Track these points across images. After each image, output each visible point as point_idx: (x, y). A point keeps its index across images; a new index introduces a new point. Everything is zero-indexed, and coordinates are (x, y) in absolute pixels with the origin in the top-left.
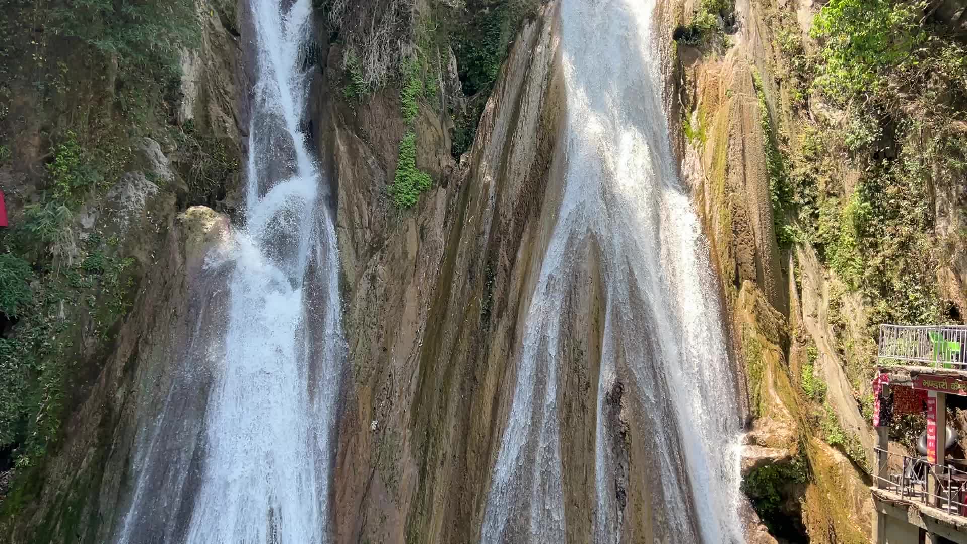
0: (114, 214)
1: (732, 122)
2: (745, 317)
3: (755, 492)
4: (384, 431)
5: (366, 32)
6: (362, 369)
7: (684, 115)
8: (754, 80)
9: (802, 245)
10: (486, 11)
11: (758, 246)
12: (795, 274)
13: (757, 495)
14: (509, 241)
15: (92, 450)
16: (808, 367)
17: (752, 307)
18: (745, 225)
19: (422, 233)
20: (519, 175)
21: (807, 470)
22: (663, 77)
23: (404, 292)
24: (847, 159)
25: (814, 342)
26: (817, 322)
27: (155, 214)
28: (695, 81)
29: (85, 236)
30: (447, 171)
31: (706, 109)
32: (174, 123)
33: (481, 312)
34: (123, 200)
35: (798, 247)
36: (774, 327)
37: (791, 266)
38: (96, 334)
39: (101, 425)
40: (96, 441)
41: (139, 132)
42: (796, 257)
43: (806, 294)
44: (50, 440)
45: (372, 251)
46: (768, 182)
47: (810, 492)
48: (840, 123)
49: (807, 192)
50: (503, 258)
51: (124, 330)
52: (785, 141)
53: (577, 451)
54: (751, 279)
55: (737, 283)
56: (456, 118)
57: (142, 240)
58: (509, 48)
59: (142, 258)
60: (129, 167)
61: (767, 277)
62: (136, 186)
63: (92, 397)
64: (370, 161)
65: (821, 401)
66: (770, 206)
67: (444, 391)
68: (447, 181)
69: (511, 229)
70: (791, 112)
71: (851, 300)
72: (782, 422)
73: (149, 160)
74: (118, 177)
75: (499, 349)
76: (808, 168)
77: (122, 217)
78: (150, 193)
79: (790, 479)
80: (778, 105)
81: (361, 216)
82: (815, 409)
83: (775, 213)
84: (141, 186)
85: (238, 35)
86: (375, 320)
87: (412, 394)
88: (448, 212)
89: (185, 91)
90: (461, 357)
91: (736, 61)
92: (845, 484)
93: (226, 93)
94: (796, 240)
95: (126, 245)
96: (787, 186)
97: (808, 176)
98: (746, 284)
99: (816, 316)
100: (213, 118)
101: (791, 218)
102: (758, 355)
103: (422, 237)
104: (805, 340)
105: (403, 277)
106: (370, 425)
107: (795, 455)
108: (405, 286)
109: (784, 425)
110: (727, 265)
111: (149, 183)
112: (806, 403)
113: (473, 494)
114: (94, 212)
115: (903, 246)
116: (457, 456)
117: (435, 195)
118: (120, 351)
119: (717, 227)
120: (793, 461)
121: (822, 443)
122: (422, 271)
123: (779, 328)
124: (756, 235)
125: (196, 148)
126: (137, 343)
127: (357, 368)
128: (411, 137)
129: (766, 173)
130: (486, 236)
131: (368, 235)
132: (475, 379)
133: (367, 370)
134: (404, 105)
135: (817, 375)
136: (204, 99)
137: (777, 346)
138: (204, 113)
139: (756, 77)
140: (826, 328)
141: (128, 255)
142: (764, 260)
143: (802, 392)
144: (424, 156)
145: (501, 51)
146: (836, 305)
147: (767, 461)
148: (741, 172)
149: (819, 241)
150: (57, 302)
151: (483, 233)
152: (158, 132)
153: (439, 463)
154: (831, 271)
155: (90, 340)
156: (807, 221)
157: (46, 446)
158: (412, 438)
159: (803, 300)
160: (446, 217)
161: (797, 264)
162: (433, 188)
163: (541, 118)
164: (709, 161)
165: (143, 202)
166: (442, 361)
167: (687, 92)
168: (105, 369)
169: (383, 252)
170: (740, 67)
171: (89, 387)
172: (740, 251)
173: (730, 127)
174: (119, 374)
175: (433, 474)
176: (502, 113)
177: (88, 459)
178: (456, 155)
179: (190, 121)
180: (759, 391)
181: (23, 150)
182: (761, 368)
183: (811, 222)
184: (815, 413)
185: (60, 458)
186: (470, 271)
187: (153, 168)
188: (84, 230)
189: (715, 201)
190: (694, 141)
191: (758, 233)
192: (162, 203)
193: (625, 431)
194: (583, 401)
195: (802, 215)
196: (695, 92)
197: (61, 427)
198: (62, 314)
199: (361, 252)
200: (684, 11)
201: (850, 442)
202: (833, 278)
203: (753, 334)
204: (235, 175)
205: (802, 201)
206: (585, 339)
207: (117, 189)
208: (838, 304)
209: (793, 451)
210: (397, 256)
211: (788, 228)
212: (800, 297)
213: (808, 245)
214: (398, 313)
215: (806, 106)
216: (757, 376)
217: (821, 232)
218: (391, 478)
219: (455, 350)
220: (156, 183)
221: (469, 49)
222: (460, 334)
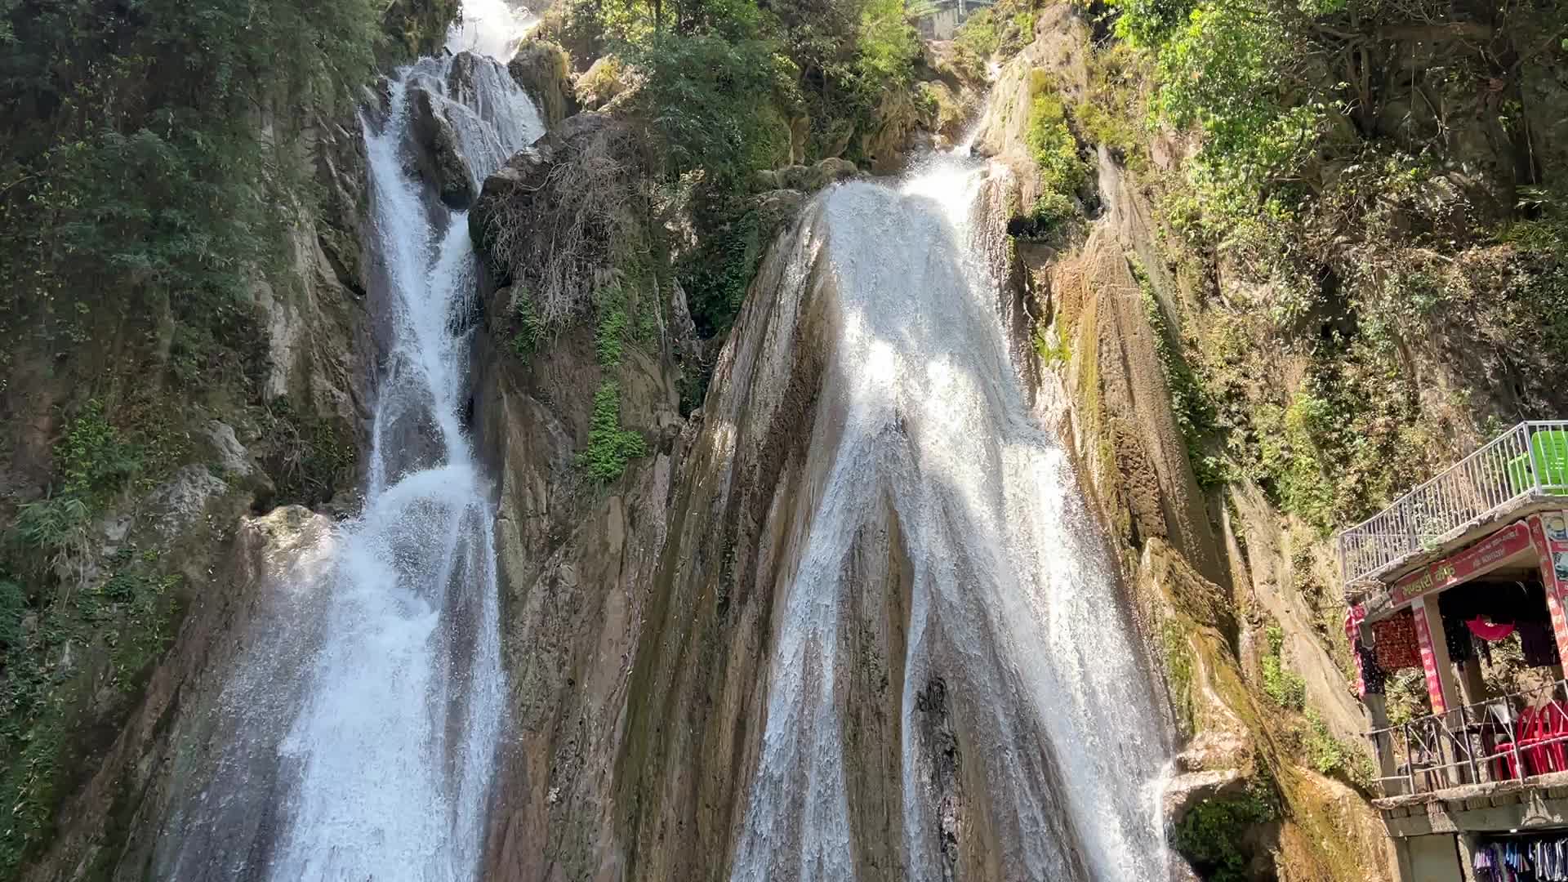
0: (157, 519)
1: (1101, 323)
2: (1153, 590)
3: (1200, 852)
4: (570, 804)
5: (544, 260)
6: (531, 710)
7: (1034, 331)
8: (1132, 268)
9: (1239, 484)
10: (727, 227)
11: (1164, 488)
12: (1233, 527)
13: (1202, 856)
14: (754, 495)
15: (94, 849)
16: (1271, 659)
17: (1163, 576)
18: (1139, 459)
19: (633, 517)
20: (767, 405)
21: (1277, 800)
22: (995, 282)
23: (602, 600)
24: (1284, 346)
25: (1276, 620)
26: (1277, 591)
27: (219, 519)
28: (1049, 286)
29: (110, 551)
30: (671, 432)
31: (1065, 316)
32: (259, 402)
33: (717, 602)
34: (173, 501)
35: (1232, 487)
36: (1205, 602)
37: (1226, 516)
38: (115, 682)
39: (111, 812)
40: (102, 835)
41: (204, 413)
42: (1230, 503)
43: (1254, 552)
44: (30, 840)
45: (552, 545)
46: (1170, 397)
47: (1287, 835)
48: (1265, 300)
49: (1234, 408)
50: (745, 521)
51: (160, 673)
52: (1192, 345)
53: (872, 781)
54: (1158, 535)
55: (1137, 543)
56: (687, 366)
57: (196, 551)
58: (758, 265)
59: (193, 572)
60: (185, 460)
61: (1186, 532)
62: (192, 482)
63: (101, 773)
64: (550, 427)
65: (1300, 708)
66: (1178, 431)
67: (664, 730)
68: (671, 446)
69: (756, 478)
70: (1197, 305)
71: (1326, 551)
72: (1226, 730)
73: (214, 448)
74: (168, 471)
75: (743, 648)
76: (1233, 375)
77: (167, 523)
78: (214, 493)
79: (1250, 819)
80: (1177, 300)
81: (536, 500)
82: (1292, 723)
83: (1188, 441)
84: (201, 482)
85: (362, 292)
86: (554, 640)
87: (617, 747)
88: (673, 485)
89: (276, 360)
90: (688, 675)
91: (1102, 245)
92: (1355, 829)
93: (341, 363)
94: (1229, 477)
95: (171, 560)
96: (1203, 404)
97: (1233, 386)
98: (1151, 543)
99: (1274, 582)
100: (317, 393)
101: (1217, 449)
102: (1180, 643)
103: (632, 524)
104: (1260, 620)
105: (602, 579)
106: (547, 794)
107: (1251, 776)
108: (603, 591)
109: (1228, 735)
110: (1116, 518)
111: (214, 479)
112: (1276, 715)
113: (707, 871)
114: (126, 520)
115: (1386, 450)
116: (685, 820)
117: (653, 465)
118: (150, 703)
119: (1096, 470)
120: (1250, 787)
121: (1310, 773)
122: (632, 570)
123: (1215, 606)
124: (1160, 472)
125: (290, 435)
126: (177, 692)
127: (524, 709)
128: (611, 386)
129: (1165, 386)
130: (724, 500)
131: (546, 524)
132: (709, 699)
133: (541, 711)
134: (600, 346)
135: (1288, 668)
136: (305, 368)
137: (1214, 629)
138: (303, 388)
139: (1135, 263)
140: (1292, 598)
141: (172, 570)
142: (1178, 508)
143: (1268, 699)
144: (633, 410)
145: (748, 270)
146: (1305, 562)
147: (1206, 790)
148: (1124, 387)
149: (1264, 475)
150: (60, 643)
151: (720, 496)
152: (234, 415)
153: (657, 837)
154: (1292, 517)
155: (105, 691)
156: (1242, 448)
157: (24, 848)
158: (616, 810)
159: (1252, 564)
160: (671, 492)
161: (1234, 513)
162: (648, 454)
163: (797, 331)
164: (1074, 381)
165: (202, 504)
166: (661, 684)
167: (1037, 300)
168: (125, 732)
169: (568, 545)
170: (1107, 251)
171: (99, 759)
172: (1136, 496)
173: (1099, 329)
174: (146, 735)
175: (647, 855)
176: (746, 342)
177: (87, 862)
178: (684, 411)
179: (282, 397)
180: (1189, 695)
181: (27, 439)
182: (1187, 661)
183: (1248, 450)
184: (1292, 728)
185: (45, 865)
186: (702, 552)
187: (221, 458)
188: (110, 543)
189: (1088, 434)
190: (1052, 362)
191: (1162, 469)
192: (231, 504)
193: (953, 748)
194: (877, 706)
195: (1231, 443)
196: (1049, 300)
197: (49, 818)
198: (66, 660)
199: (534, 548)
200: (1021, 197)
201: (1351, 759)
202: (1294, 524)
203: (1169, 613)
204: (350, 470)
205: (1230, 424)
206: (877, 617)
207: (165, 487)
208: (1306, 559)
209: (1248, 770)
210: (591, 549)
211: (1210, 461)
212: (1246, 560)
213: (1248, 482)
214: (595, 633)
215: (1216, 292)
216: (1183, 676)
217: (1266, 461)
218: (580, 872)
219: (679, 665)
220: (226, 480)
221: (704, 278)
222: (685, 642)
